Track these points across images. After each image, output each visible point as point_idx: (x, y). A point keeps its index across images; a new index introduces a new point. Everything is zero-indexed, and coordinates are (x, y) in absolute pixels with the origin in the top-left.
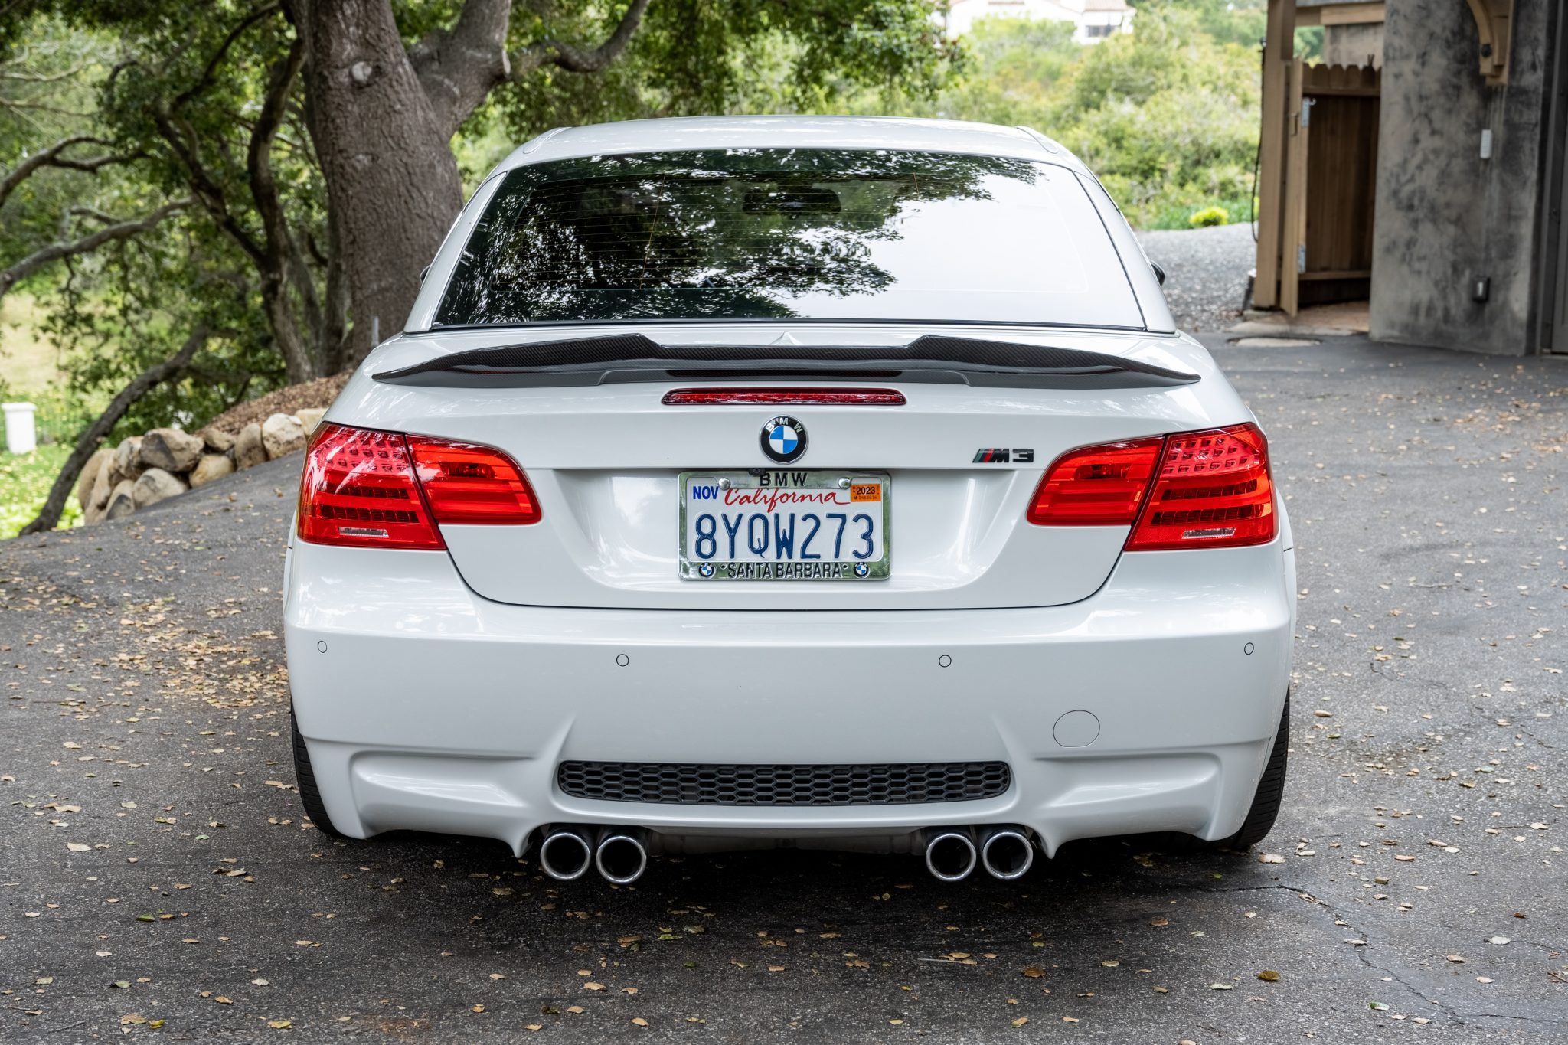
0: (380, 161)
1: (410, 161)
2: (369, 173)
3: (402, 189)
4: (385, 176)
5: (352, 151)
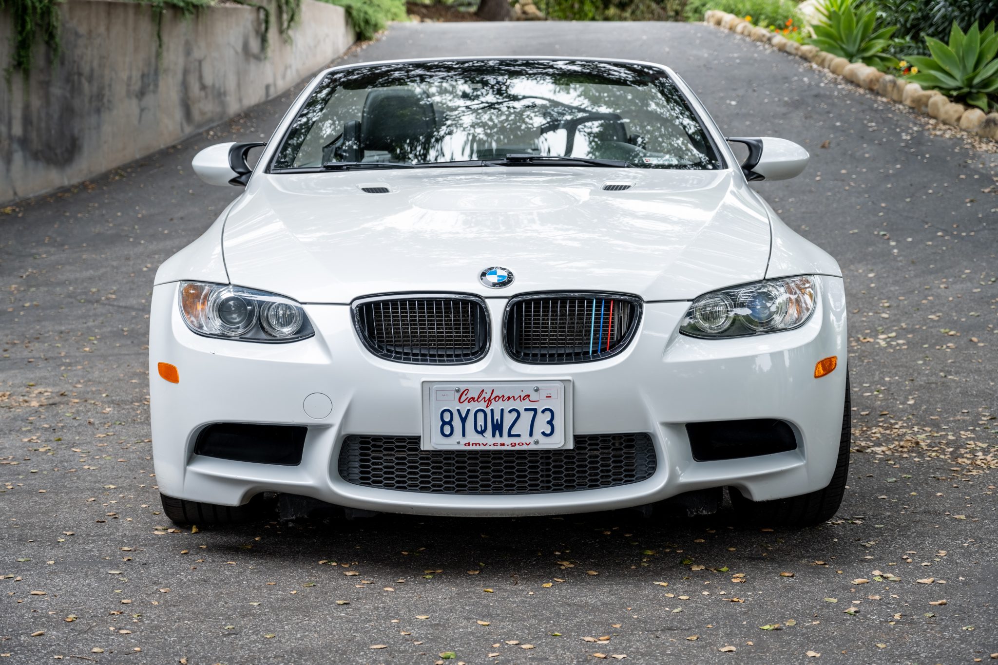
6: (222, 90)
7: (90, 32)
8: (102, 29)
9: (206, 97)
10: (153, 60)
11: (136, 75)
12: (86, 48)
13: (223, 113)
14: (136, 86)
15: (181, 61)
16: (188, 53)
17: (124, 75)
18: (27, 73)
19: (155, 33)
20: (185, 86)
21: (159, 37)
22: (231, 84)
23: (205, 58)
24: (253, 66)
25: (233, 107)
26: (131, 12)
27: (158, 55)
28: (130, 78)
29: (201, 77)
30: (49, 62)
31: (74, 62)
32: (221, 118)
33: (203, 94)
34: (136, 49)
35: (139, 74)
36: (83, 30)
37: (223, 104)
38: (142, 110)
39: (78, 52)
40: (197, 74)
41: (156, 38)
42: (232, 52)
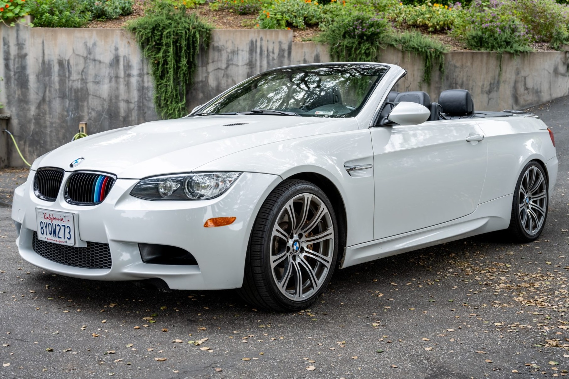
6: (539, 90)
7: (462, 65)
8: (469, 64)
9: (528, 93)
10: (497, 77)
11: (487, 84)
12: (460, 72)
13: (540, 100)
14: (487, 88)
15: (513, 77)
16: (518, 73)
17: (480, 84)
18: (429, 84)
19: (498, 65)
20: (515, 88)
21: (500, 66)
22: (545, 87)
23: (528, 76)
24: (560, 79)
25: (546, 97)
26: (485, 57)
27: (500, 75)
28: (483, 85)
29: (525, 84)
30: (440, 78)
31: (454, 78)
32: (538, 103)
33: (526, 92)
34: (487, 73)
35: (489, 83)
36: (458, 64)
37: (539, 96)
38: (489, 99)
39: (456, 74)
40: (523, 83)
41: (498, 67)
42: (546, 72)
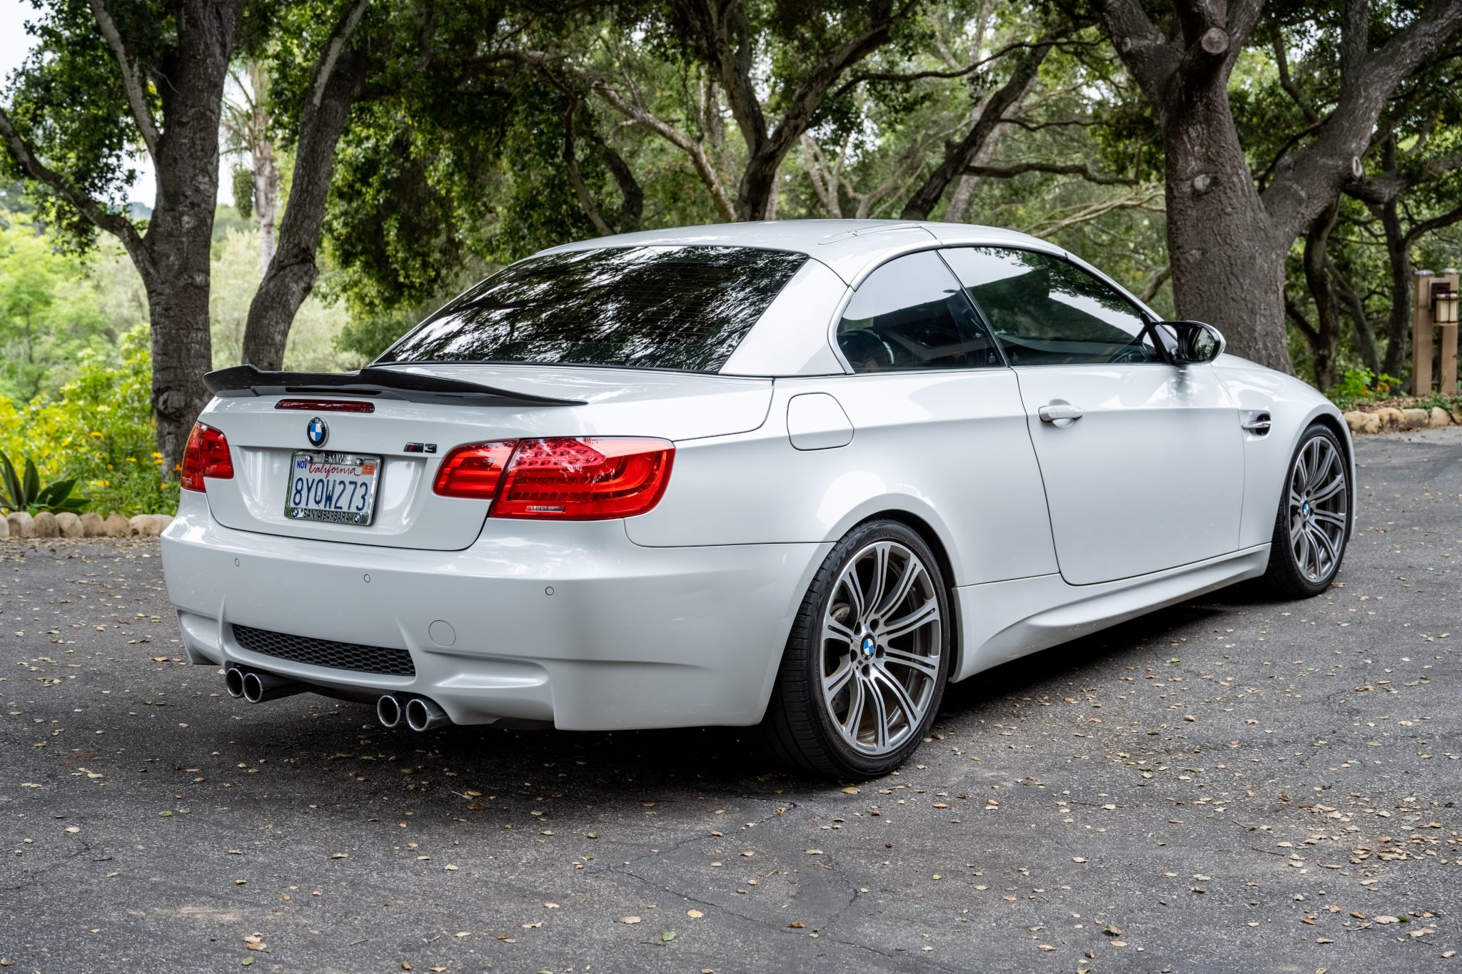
0: (1208, 255)
1: (1233, 254)
2: (1198, 265)
3: (1223, 277)
4: (1211, 267)
5: (1187, 247)
